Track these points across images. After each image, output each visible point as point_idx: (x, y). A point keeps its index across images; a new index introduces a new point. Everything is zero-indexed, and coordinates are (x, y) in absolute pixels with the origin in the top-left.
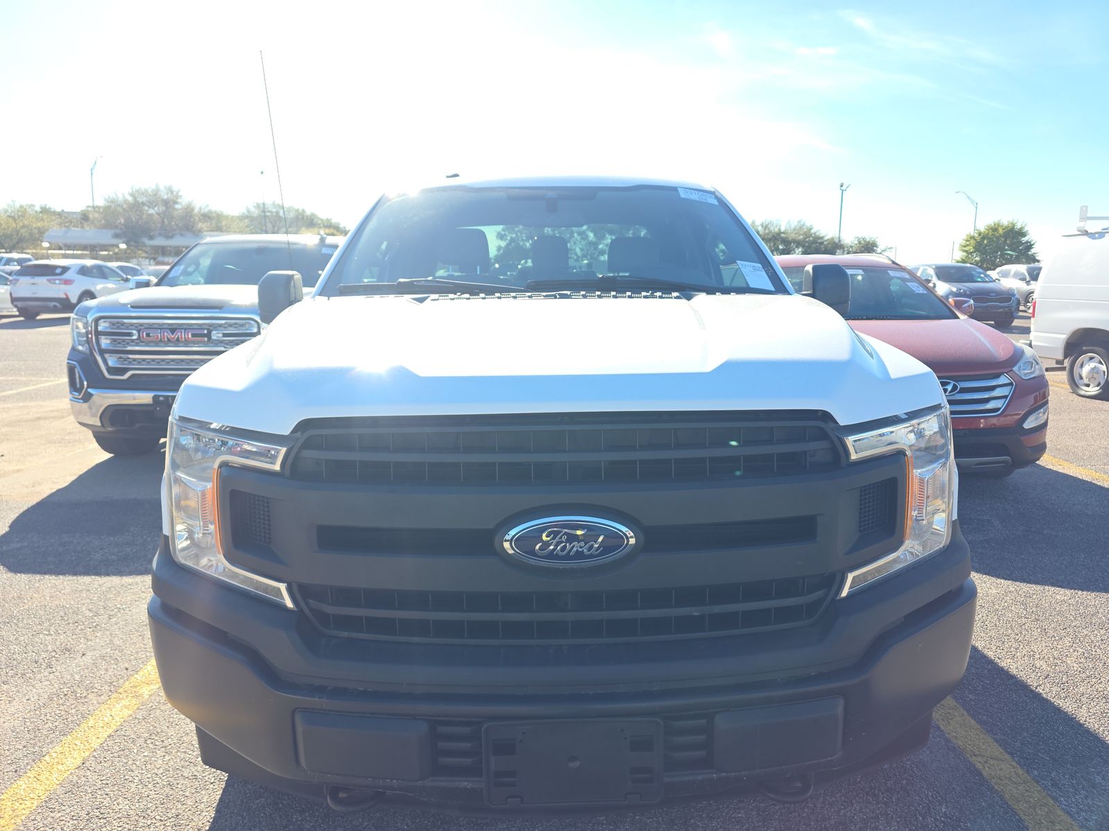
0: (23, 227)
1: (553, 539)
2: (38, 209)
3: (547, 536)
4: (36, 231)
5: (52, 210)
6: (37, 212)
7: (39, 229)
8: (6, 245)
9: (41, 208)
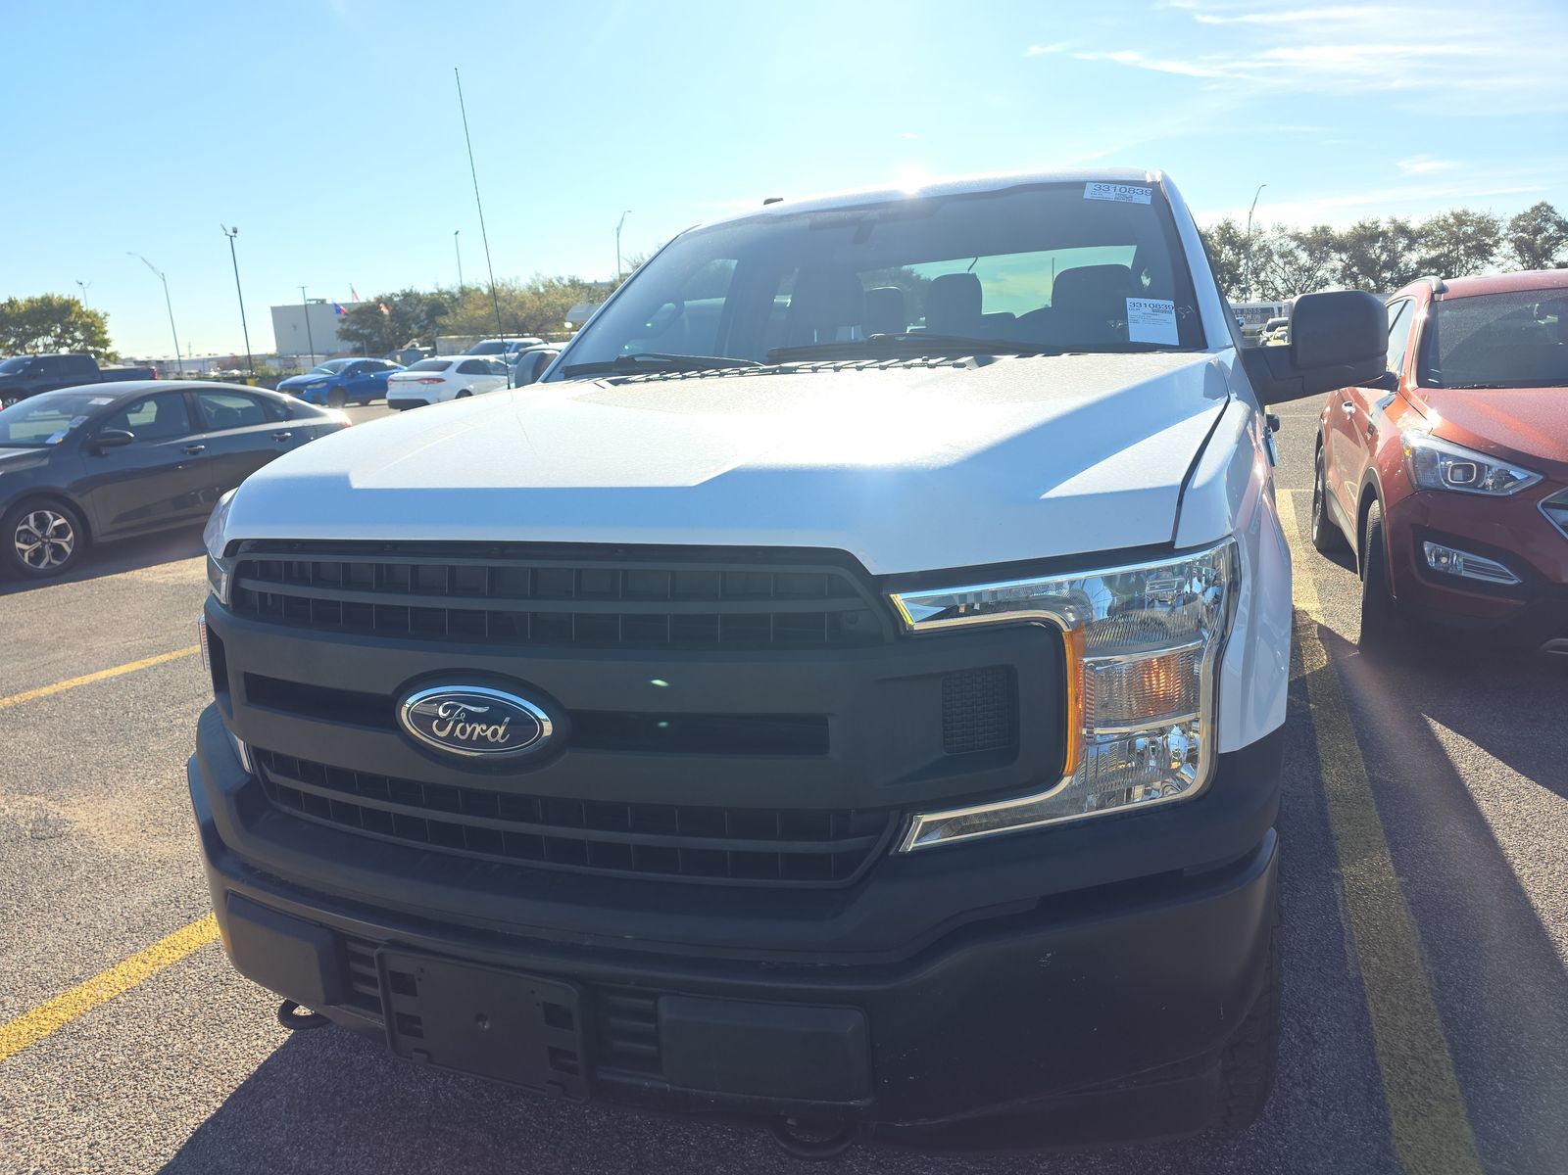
0: (548, 305)
1: (451, 715)
2: (566, 282)
3: (444, 712)
4: (560, 309)
5: (581, 282)
6: (565, 286)
7: (562, 306)
8: (530, 328)
9: (570, 281)
